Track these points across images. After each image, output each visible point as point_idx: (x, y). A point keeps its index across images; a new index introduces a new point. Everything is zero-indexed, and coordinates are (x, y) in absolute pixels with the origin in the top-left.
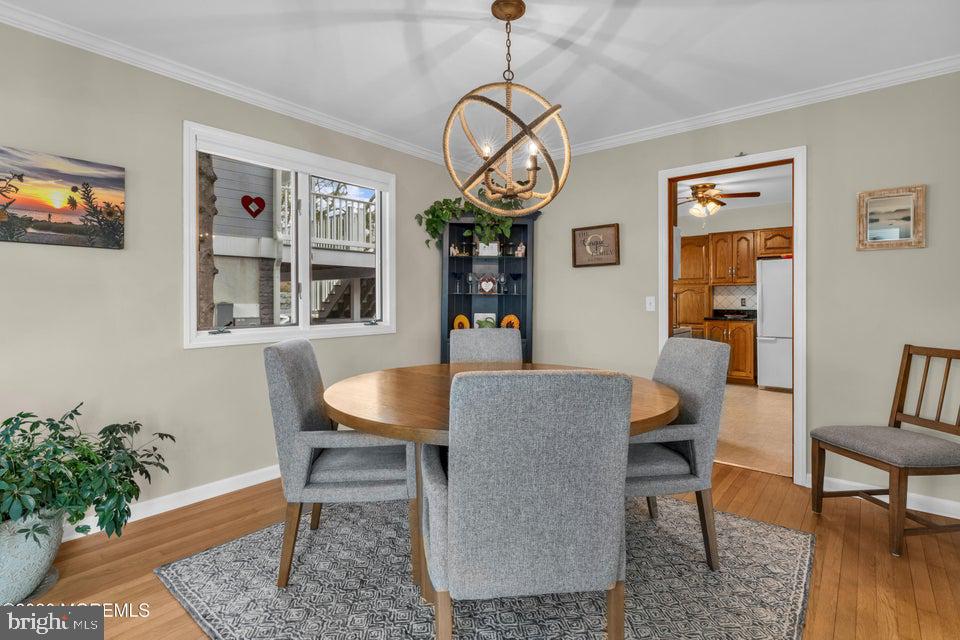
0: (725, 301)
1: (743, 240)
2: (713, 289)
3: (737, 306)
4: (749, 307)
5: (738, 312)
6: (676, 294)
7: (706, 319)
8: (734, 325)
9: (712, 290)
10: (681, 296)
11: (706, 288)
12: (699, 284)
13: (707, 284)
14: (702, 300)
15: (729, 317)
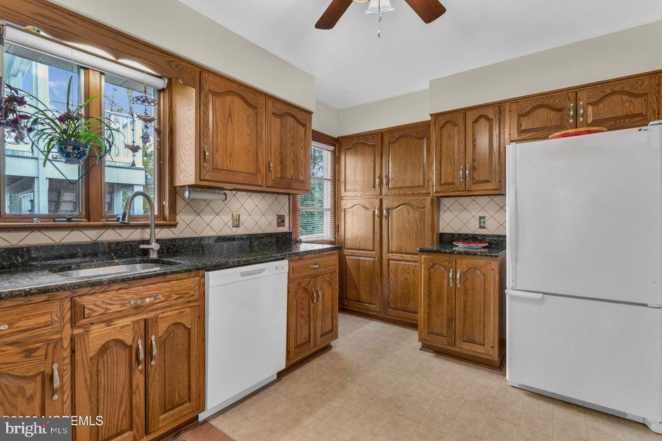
0: (457, 219)
1: (482, 121)
2: (439, 202)
3: (473, 228)
4: (491, 229)
5: (474, 238)
6: (388, 210)
7: (422, 251)
8: (464, 263)
9: (437, 202)
10: (394, 213)
11: (429, 199)
12: (420, 194)
13: (428, 194)
14: (422, 219)
15: (461, 247)
